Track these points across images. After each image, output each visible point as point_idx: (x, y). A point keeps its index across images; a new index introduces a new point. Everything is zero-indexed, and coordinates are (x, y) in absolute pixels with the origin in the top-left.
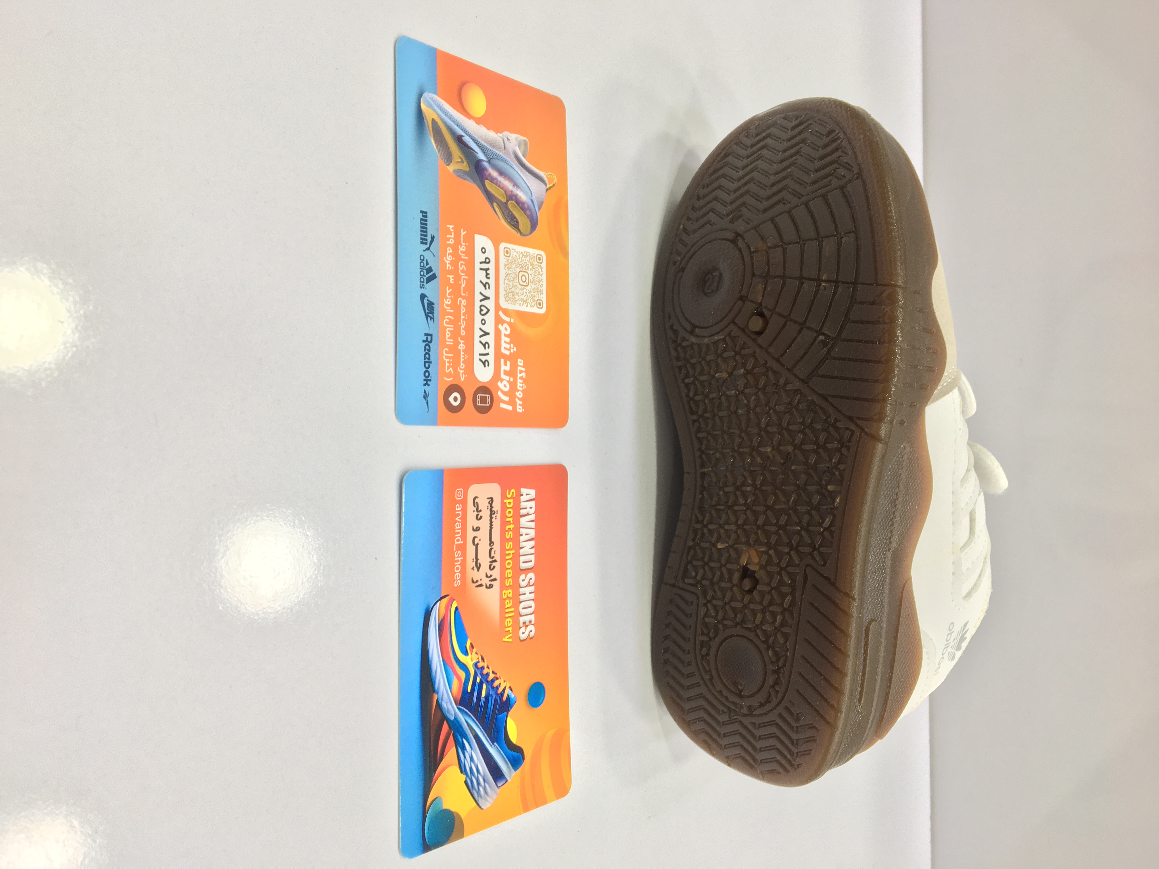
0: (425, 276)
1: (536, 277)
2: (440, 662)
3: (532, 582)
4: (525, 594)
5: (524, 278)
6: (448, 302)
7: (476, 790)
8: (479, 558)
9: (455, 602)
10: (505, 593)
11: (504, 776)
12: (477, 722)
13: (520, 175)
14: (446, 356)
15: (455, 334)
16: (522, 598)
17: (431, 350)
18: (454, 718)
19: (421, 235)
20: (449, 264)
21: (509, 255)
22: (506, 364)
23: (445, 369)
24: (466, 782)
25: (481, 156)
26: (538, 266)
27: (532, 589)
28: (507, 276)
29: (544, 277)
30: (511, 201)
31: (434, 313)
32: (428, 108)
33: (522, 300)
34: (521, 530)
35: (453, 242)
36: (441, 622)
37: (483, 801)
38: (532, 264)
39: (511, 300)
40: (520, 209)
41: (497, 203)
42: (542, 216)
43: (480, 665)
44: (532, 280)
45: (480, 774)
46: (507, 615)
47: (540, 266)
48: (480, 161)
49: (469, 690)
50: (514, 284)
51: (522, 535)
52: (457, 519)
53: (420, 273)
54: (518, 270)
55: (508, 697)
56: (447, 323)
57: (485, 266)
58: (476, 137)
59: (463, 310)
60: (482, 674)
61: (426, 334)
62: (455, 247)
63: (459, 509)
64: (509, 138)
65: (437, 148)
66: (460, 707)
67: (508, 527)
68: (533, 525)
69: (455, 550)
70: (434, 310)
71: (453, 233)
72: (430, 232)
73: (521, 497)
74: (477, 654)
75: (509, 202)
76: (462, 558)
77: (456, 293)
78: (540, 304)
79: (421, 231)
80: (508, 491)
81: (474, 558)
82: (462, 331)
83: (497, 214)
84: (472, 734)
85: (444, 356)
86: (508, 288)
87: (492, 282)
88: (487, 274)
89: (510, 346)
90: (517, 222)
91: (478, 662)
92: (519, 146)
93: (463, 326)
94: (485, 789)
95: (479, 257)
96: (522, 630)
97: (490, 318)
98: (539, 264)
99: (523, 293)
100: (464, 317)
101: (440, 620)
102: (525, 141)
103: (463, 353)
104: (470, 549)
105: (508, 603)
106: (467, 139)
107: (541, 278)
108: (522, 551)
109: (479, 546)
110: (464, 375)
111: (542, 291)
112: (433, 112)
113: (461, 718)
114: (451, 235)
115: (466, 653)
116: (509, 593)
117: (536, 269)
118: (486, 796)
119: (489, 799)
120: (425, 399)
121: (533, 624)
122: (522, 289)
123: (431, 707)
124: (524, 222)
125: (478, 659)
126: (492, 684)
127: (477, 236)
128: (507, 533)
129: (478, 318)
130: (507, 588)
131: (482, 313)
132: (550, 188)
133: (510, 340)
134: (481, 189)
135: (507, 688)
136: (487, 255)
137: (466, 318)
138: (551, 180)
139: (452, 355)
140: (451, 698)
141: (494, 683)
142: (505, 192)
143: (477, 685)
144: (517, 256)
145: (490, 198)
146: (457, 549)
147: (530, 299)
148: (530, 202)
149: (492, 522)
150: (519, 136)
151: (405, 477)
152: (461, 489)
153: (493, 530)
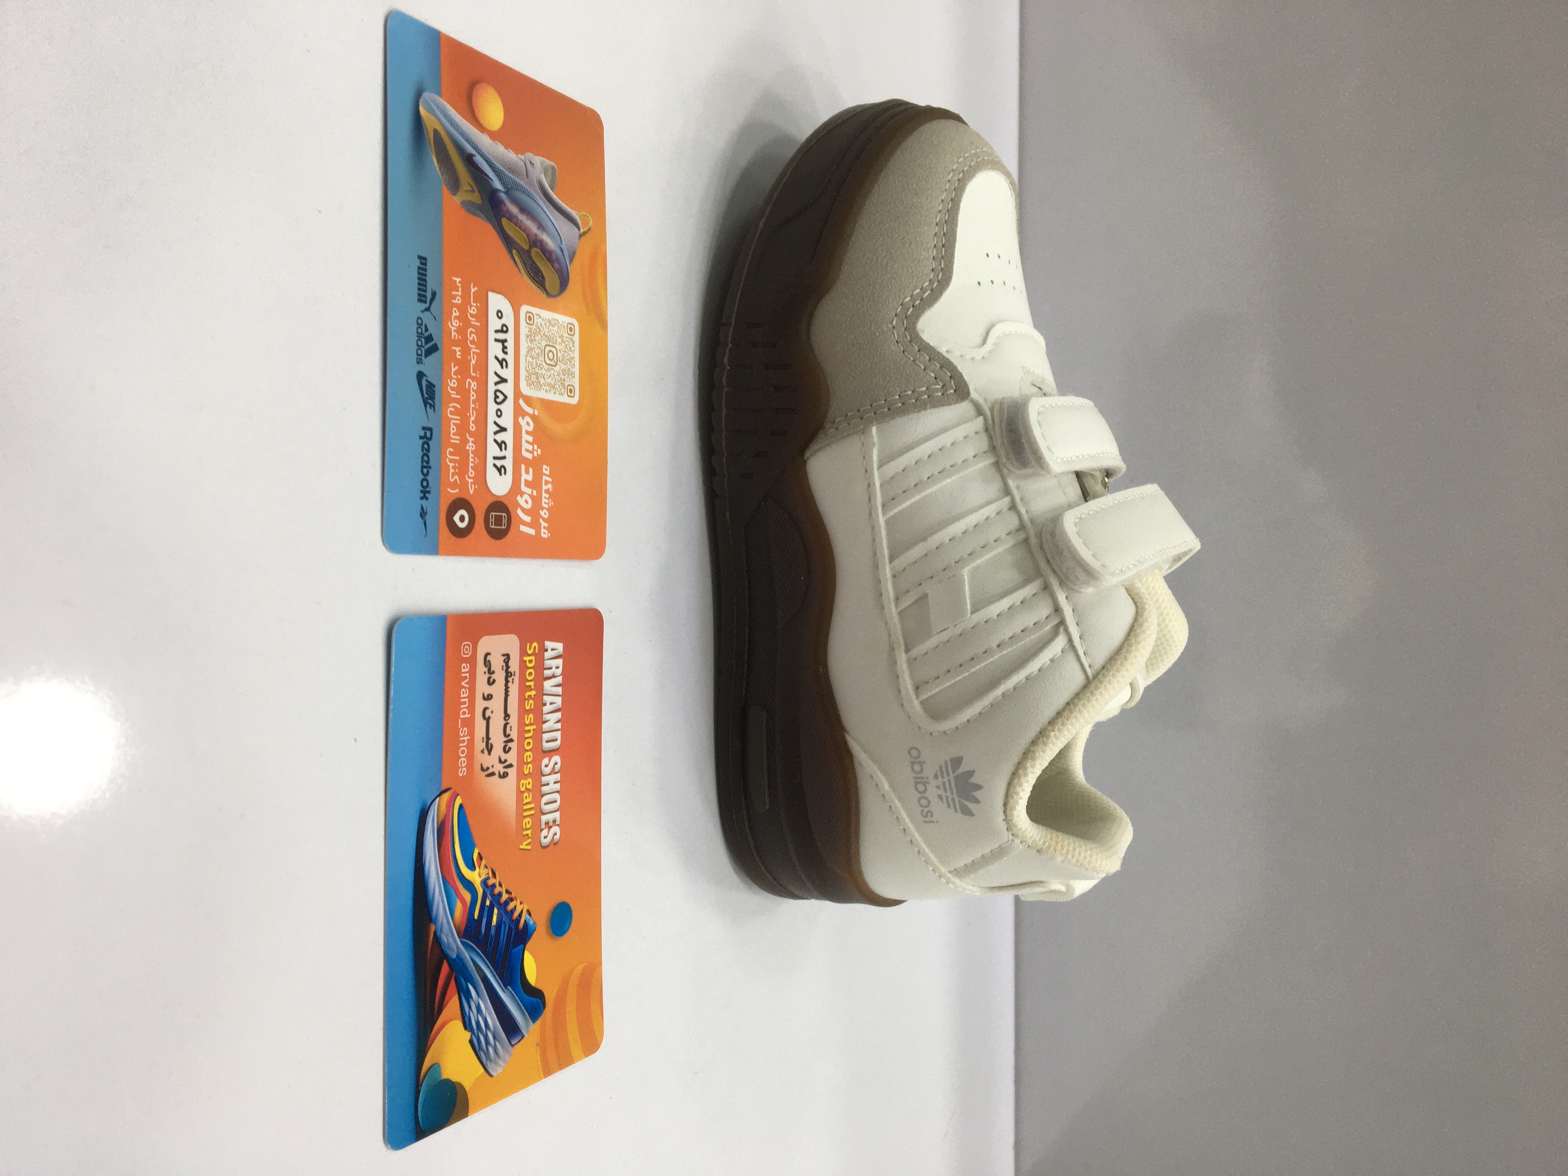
1: (567, 354)
2: (439, 879)
3: (558, 767)
4: (548, 784)
5: (550, 354)
6: (453, 384)
7: (483, 1051)
8: (490, 736)
9: (459, 797)
10: (523, 784)
11: (520, 1030)
12: (486, 960)
13: (547, 215)
14: (450, 459)
15: (463, 429)
16: (545, 789)
17: (431, 449)
18: (457, 956)
20: (455, 331)
21: (532, 322)
22: (527, 472)
23: (449, 478)
24: (471, 1042)
25: (496, 184)
26: (568, 340)
27: (559, 777)
28: (529, 351)
29: (577, 354)
30: (535, 249)
31: (434, 399)
32: (429, 114)
33: (548, 385)
34: (545, 697)
35: (460, 302)
36: (440, 825)
37: (493, 1065)
38: (562, 337)
39: (535, 384)
40: (546, 260)
41: (517, 251)
42: (575, 272)
43: (491, 882)
44: (561, 358)
45: (490, 1030)
46: (525, 814)
47: (572, 339)
48: (495, 191)
49: (476, 917)
50: (539, 363)
51: (545, 705)
52: (463, 684)
54: (544, 343)
55: (526, 924)
56: (451, 413)
57: (501, 336)
58: (490, 157)
59: (473, 396)
60: (493, 895)
61: (424, 428)
62: (463, 309)
63: (466, 670)
64: (533, 162)
65: (440, 170)
66: (464, 940)
67: (528, 694)
68: (559, 690)
69: (460, 726)
70: (434, 395)
71: (460, 289)
73: (546, 653)
74: (486, 867)
75: (532, 249)
76: (468, 738)
77: (464, 372)
78: (571, 391)
80: (528, 644)
81: (485, 737)
82: (472, 424)
83: (517, 266)
84: (479, 976)
85: (448, 460)
86: (531, 368)
87: (510, 358)
88: (504, 348)
89: (533, 447)
90: (543, 277)
91: (488, 878)
92: (545, 176)
93: (472, 418)
94: (495, 1049)
95: (494, 323)
96: (544, 832)
97: (508, 408)
98: (571, 337)
99: (550, 376)
101: (440, 821)
102: (553, 168)
103: (473, 456)
104: (480, 724)
105: (526, 797)
106: (478, 159)
107: (572, 355)
108: (545, 727)
109: (491, 720)
110: (473, 486)
111: (574, 374)
112: (436, 121)
113: (466, 955)
114: (458, 292)
115: (472, 867)
116: (527, 783)
117: (567, 343)
118: (497, 1058)
119: (501, 1063)
120: (422, 518)
121: (559, 825)
122: (549, 370)
123: (427, 942)
124: (550, 278)
125: (488, 874)
126: (505, 907)
127: (491, 295)
128: (527, 702)
129: (492, 407)
130: (526, 776)
131: (498, 400)
132: (585, 233)
133: (533, 440)
134: (496, 230)
135: (525, 915)
136: (504, 321)
137: (477, 407)
138: (585, 222)
139: (458, 458)
140: (453, 927)
141: (508, 905)
142: (528, 235)
143: (486, 909)
144: (543, 323)
145: (509, 243)
146: (463, 726)
147: (558, 383)
148: (558, 252)
149: (508, 687)
150: (545, 159)
151: (396, 626)
152: (469, 643)
153: (508, 698)
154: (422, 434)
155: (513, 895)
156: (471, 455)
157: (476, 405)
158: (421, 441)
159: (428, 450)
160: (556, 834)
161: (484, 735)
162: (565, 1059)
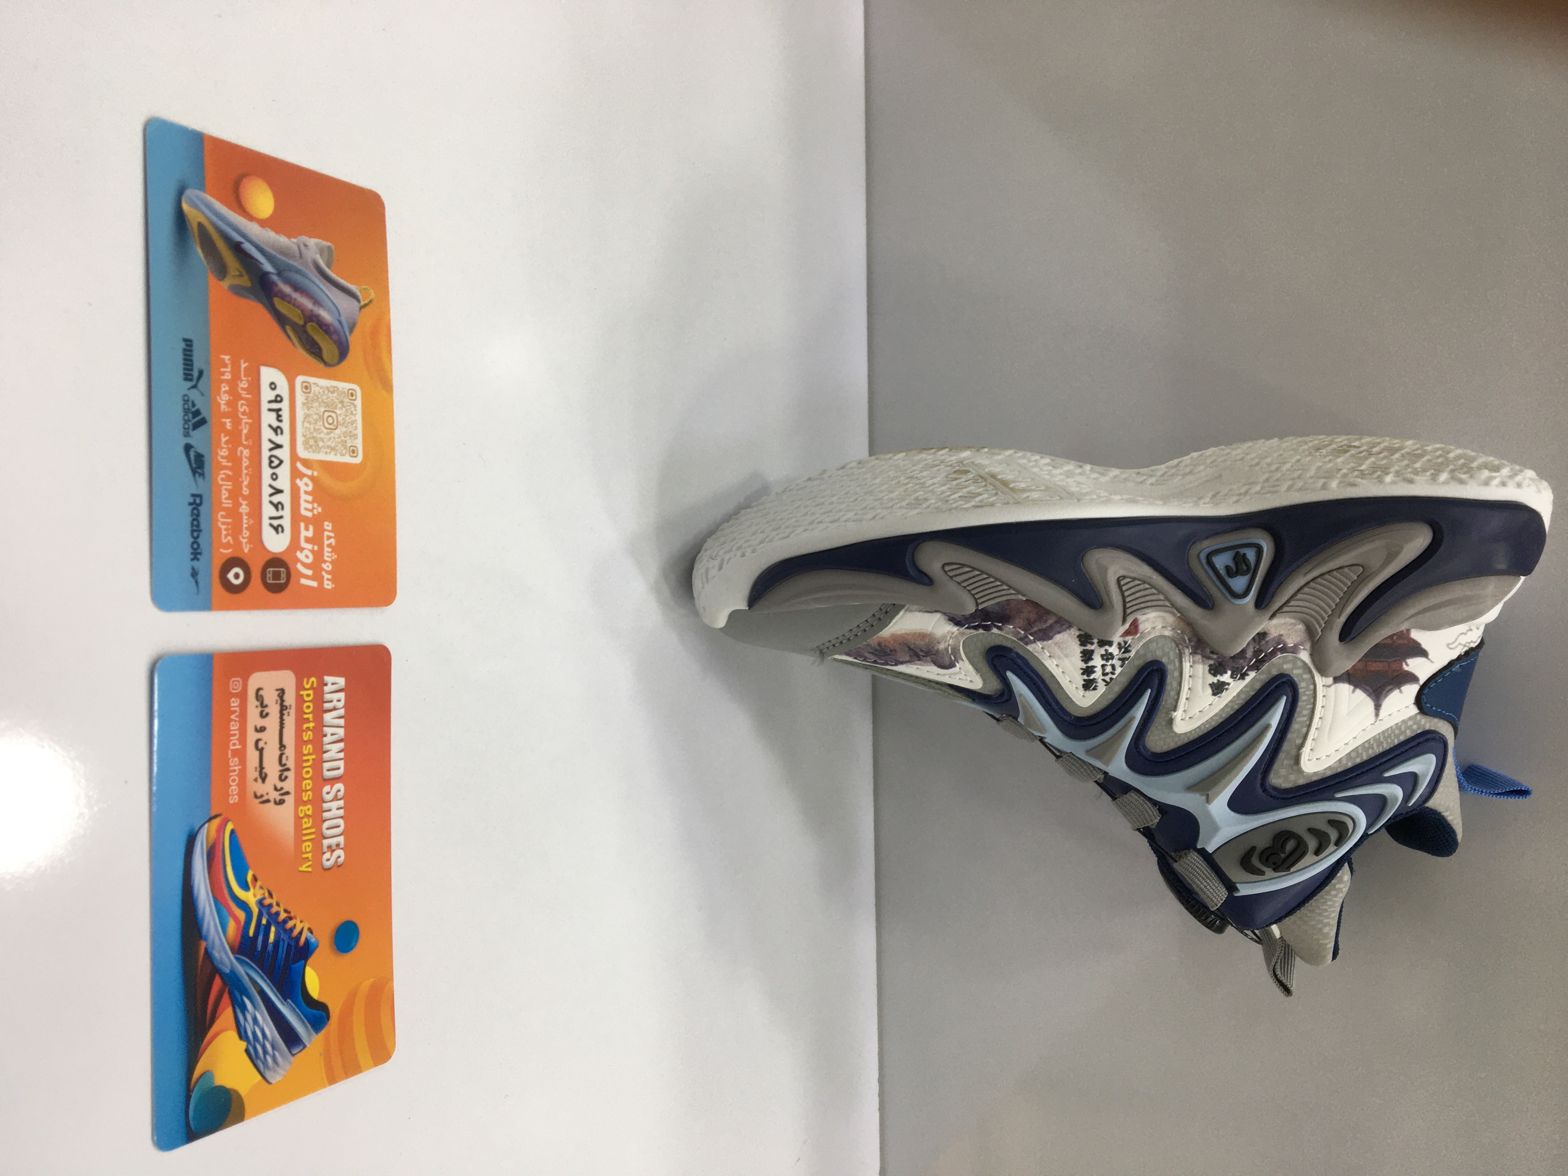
1: (348, 418)
2: (209, 900)
3: (340, 795)
4: (330, 810)
5: (330, 418)
6: (224, 452)
7: (260, 1059)
8: (264, 766)
9: (230, 823)
10: (302, 810)
11: (301, 1040)
12: (263, 975)
13: (323, 292)
14: (222, 522)
15: (235, 494)
16: (326, 815)
18: (231, 970)
19: (185, 369)
20: (224, 404)
21: (308, 391)
22: (307, 529)
23: (221, 539)
24: (247, 1050)
25: (268, 267)
26: (349, 404)
27: (341, 803)
28: (306, 417)
29: (359, 418)
30: (310, 323)
32: (192, 209)
33: (328, 447)
34: (325, 729)
35: (230, 377)
36: (210, 848)
37: (272, 1072)
38: (342, 402)
39: (314, 447)
40: (323, 333)
41: (291, 327)
42: (355, 341)
43: (267, 901)
44: (341, 422)
45: (268, 1039)
46: (305, 838)
47: (353, 404)
48: (267, 274)
49: (251, 936)
50: (317, 427)
51: (326, 736)
52: (232, 717)
54: (323, 409)
56: (222, 479)
57: (275, 406)
58: (260, 244)
59: (246, 463)
60: (269, 914)
61: (193, 495)
62: (233, 384)
63: (236, 705)
64: (308, 244)
65: (206, 259)
66: (238, 956)
67: (305, 726)
68: (341, 721)
69: (230, 757)
71: (230, 366)
72: (198, 364)
73: (325, 688)
74: (262, 888)
75: (308, 325)
76: (240, 767)
77: (235, 441)
78: (353, 452)
79: (185, 364)
80: (306, 680)
81: (258, 767)
82: (245, 489)
83: (292, 341)
84: (254, 987)
85: (219, 523)
86: (308, 433)
87: (286, 425)
88: (279, 416)
89: (313, 506)
90: (320, 349)
91: (264, 898)
92: (321, 255)
93: (246, 483)
94: (274, 1058)
95: (267, 394)
96: (327, 855)
97: (284, 472)
98: (352, 402)
99: (330, 439)
100: (246, 472)
101: (209, 845)
102: (329, 248)
103: (247, 517)
104: (252, 756)
105: (306, 823)
106: (247, 246)
107: (353, 418)
108: (327, 756)
109: (264, 751)
110: (249, 545)
111: (357, 435)
112: (200, 215)
113: (240, 970)
114: (227, 368)
115: (246, 888)
116: (307, 809)
117: (348, 408)
118: (276, 1066)
119: (279, 1070)
121: (342, 849)
122: (328, 434)
123: (197, 958)
124: (328, 348)
125: (264, 894)
126: (284, 926)
127: (263, 368)
128: (304, 733)
129: (266, 472)
130: (305, 803)
131: (273, 465)
132: (366, 305)
133: (313, 498)
134: (269, 312)
135: (305, 930)
136: (278, 391)
137: (250, 473)
138: (366, 295)
139: (230, 520)
140: (226, 945)
141: (286, 924)
142: (302, 311)
143: (262, 928)
144: (321, 392)
145: (282, 320)
146: (234, 756)
147: (339, 445)
148: (337, 324)
149: (283, 720)
150: (320, 240)
151: (158, 665)
152: (239, 679)
153: (285, 730)
154: (191, 500)
156: (245, 517)
157: (249, 471)
158: (191, 507)
159: (198, 515)
160: (339, 857)
161: (257, 764)
162: (351, 1068)
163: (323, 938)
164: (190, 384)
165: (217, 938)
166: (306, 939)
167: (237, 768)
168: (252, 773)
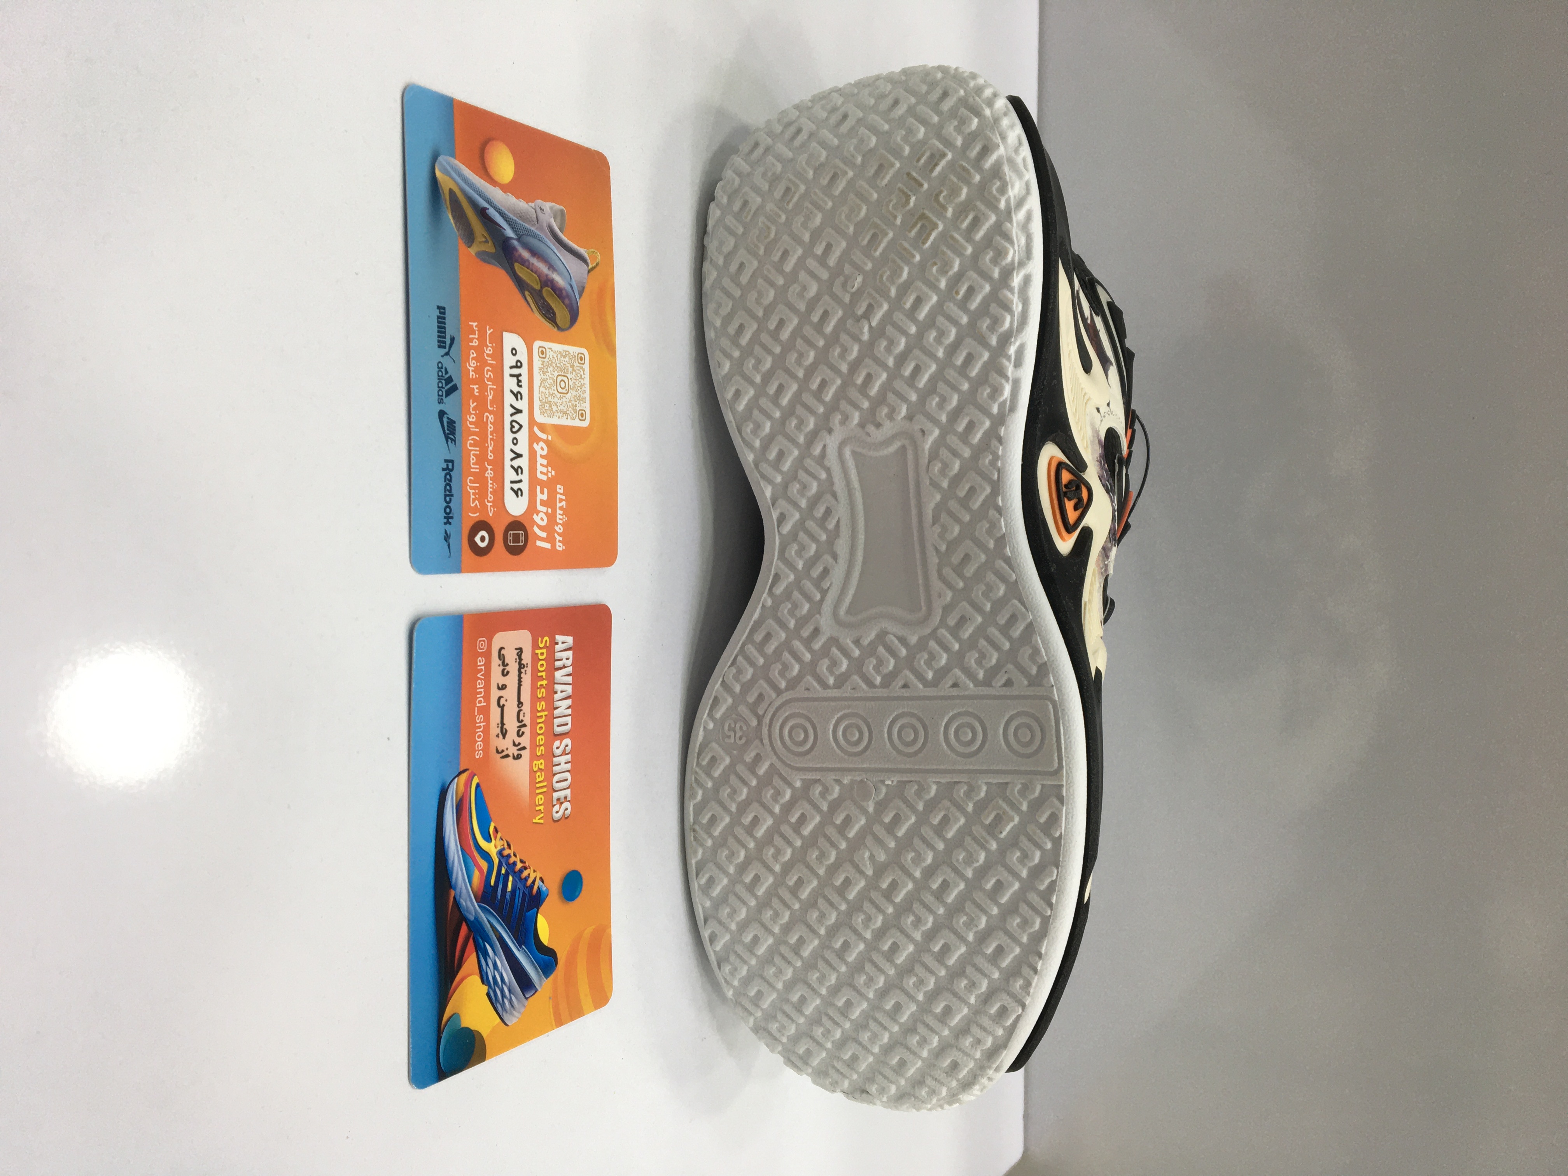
0: (444, 388)
1: (578, 381)
2: (458, 851)
3: (568, 749)
4: (559, 764)
5: (562, 383)
6: (472, 418)
7: (500, 1003)
8: (505, 722)
9: (476, 777)
10: (536, 764)
11: (534, 985)
12: (502, 922)
13: (557, 256)
14: (470, 486)
15: (482, 459)
16: (556, 769)
17: (453, 479)
18: (475, 918)
20: (472, 371)
21: (544, 356)
22: (542, 492)
23: (470, 503)
24: (489, 996)
25: (509, 233)
26: (579, 368)
27: (569, 758)
28: (542, 382)
29: (587, 381)
30: (546, 288)
31: (455, 434)
32: (444, 176)
33: (561, 411)
34: (556, 686)
35: (477, 344)
36: (459, 802)
37: (509, 1015)
38: (572, 366)
39: (548, 412)
40: (556, 296)
41: (529, 292)
42: (584, 305)
43: (506, 852)
44: (572, 386)
45: (505, 984)
46: (538, 791)
47: (581, 368)
48: (508, 239)
49: (492, 884)
50: (551, 392)
51: (556, 693)
52: (479, 676)
53: (438, 385)
54: (556, 374)
55: (539, 890)
57: (516, 371)
58: (503, 209)
59: (491, 428)
60: (508, 864)
62: (480, 350)
63: (482, 664)
64: (543, 208)
65: (456, 226)
66: (482, 904)
67: (540, 683)
68: (569, 679)
69: (476, 717)
70: (455, 430)
71: (477, 332)
72: (450, 332)
73: (556, 646)
74: (502, 840)
75: (544, 290)
76: (485, 724)
77: (481, 407)
78: (582, 415)
79: (439, 332)
80: (540, 639)
81: (500, 723)
82: (490, 454)
83: (530, 307)
84: (496, 936)
85: (468, 487)
86: (544, 397)
87: (524, 391)
88: (519, 381)
89: (547, 469)
90: (554, 314)
91: (504, 849)
92: (555, 219)
93: (490, 448)
94: (510, 1000)
95: (509, 360)
96: (556, 808)
97: (523, 436)
98: (581, 365)
99: (562, 403)
100: (491, 437)
101: (458, 800)
102: (562, 211)
103: (491, 482)
104: (495, 711)
105: (539, 776)
106: (492, 212)
107: (583, 382)
108: (556, 712)
109: (505, 708)
110: (492, 509)
111: (585, 399)
112: (451, 181)
113: (483, 917)
114: (475, 335)
116: (540, 764)
117: (577, 371)
118: (512, 1009)
119: (515, 1012)
120: (446, 541)
121: (569, 801)
122: (561, 398)
123: (447, 906)
124: (561, 314)
125: (503, 845)
126: (520, 875)
127: (505, 334)
128: (539, 690)
129: (508, 436)
130: (538, 758)
131: (514, 430)
132: (593, 268)
133: (547, 462)
134: (511, 278)
135: (538, 879)
136: (518, 357)
137: (495, 438)
138: (594, 258)
139: (477, 485)
140: (471, 894)
141: (522, 873)
142: (539, 277)
143: (502, 877)
144: (555, 357)
145: (521, 285)
146: (479, 714)
147: (570, 409)
148: (568, 288)
149: (522, 678)
150: (554, 204)
151: (417, 626)
152: (484, 639)
153: (522, 687)
154: (445, 466)
155: (527, 864)
156: (490, 482)
157: (493, 436)
159: (450, 480)
160: (567, 809)
161: (499, 721)
162: (576, 1012)
163: (552, 887)
164: (444, 351)
165: (464, 887)
166: (538, 887)
167: (482, 724)
168: (495, 730)
